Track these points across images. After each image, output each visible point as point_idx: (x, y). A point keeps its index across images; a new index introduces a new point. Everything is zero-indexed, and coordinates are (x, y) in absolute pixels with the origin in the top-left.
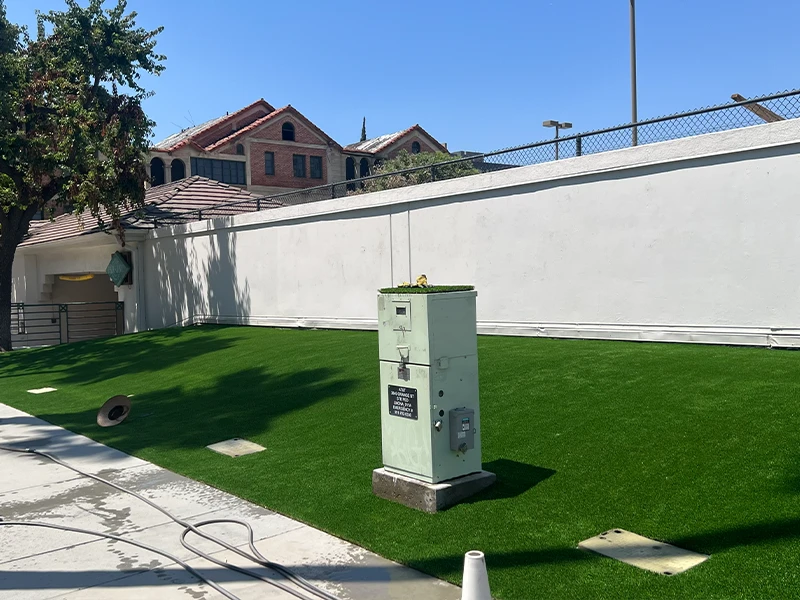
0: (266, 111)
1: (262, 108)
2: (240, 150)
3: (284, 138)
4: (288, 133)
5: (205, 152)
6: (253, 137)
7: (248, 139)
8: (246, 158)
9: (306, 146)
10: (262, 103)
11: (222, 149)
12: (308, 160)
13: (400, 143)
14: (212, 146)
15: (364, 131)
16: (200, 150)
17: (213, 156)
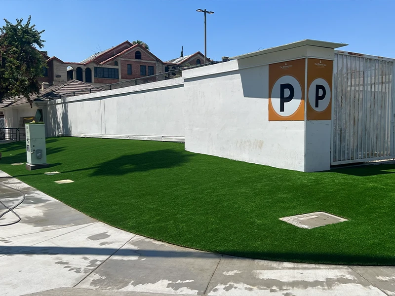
0: (129, 46)
1: (127, 45)
2: (116, 64)
3: (136, 58)
4: (138, 56)
5: (100, 65)
6: (122, 58)
7: (120, 59)
8: (119, 67)
9: (146, 61)
10: (127, 42)
11: (108, 63)
12: (147, 67)
13: (191, 60)
14: (104, 62)
15: (182, 53)
16: (98, 64)
17: (104, 66)
